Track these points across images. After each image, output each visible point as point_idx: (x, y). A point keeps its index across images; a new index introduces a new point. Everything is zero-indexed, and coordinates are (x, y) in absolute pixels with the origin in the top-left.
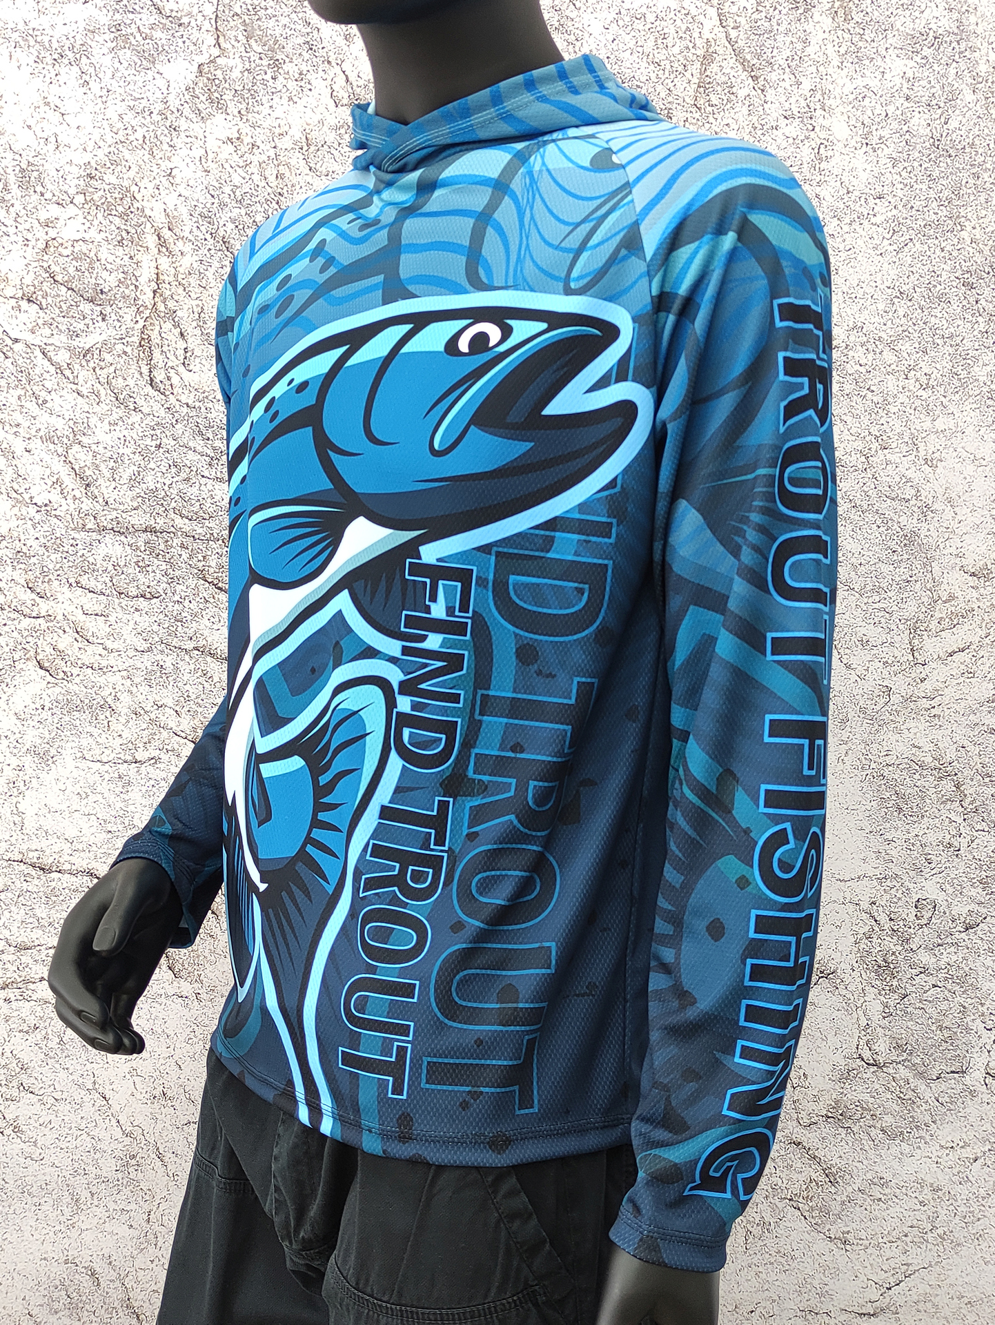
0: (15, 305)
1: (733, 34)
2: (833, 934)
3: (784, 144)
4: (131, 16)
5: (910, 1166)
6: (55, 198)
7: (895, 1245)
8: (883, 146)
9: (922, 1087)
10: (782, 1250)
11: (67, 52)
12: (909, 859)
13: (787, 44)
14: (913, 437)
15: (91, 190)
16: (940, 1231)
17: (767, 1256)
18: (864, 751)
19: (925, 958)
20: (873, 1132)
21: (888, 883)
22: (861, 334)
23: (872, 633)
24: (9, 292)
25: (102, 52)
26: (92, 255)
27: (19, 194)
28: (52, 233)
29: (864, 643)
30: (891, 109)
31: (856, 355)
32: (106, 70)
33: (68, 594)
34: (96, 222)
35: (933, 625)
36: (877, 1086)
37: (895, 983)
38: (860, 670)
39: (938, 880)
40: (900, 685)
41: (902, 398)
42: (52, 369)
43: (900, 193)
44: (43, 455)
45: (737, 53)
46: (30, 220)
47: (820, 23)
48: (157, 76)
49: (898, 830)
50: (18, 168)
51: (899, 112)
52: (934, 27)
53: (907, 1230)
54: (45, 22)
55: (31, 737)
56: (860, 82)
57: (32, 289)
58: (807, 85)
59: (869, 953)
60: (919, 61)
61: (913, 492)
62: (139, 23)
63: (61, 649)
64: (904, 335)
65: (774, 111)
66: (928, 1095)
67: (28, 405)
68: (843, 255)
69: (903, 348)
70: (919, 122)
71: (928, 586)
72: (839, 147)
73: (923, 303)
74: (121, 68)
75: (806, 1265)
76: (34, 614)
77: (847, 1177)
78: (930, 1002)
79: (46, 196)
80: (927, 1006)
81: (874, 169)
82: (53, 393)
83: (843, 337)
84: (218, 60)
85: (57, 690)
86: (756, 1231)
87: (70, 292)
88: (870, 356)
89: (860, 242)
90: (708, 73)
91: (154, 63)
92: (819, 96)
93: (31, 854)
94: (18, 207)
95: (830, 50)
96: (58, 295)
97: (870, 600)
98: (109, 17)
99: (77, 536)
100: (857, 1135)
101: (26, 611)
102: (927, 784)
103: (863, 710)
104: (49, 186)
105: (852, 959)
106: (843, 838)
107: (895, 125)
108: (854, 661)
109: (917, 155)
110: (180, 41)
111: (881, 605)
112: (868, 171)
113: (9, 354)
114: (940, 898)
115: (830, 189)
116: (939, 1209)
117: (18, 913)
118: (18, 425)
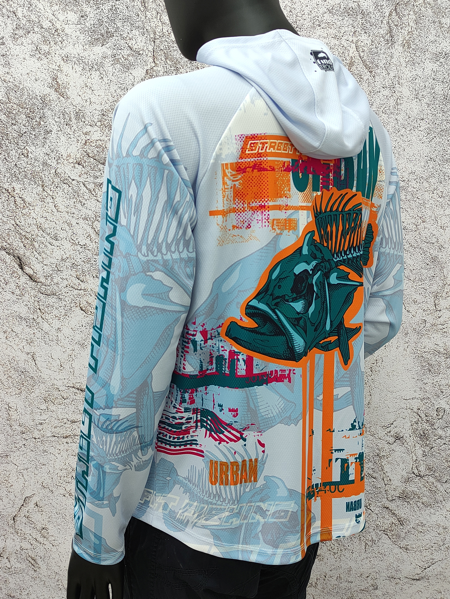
0: (73, 166)
1: (362, 54)
2: (402, 421)
3: (383, 98)
4: (120, 51)
5: (434, 518)
6: (89, 123)
7: (428, 551)
8: (423, 99)
9: (439, 486)
10: (380, 552)
11: (95, 66)
12: (434, 391)
13: (384, 58)
14: (436, 217)
15: (103, 120)
16: (447, 546)
17: (374, 554)
18: (415, 346)
19: (440, 432)
20: (419, 504)
21: (425, 401)
22: (414, 175)
23: (419, 298)
24: (71, 161)
25: (108, 65)
26: (104, 145)
27: (75, 122)
28: (88, 137)
29: (415, 302)
30: (427, 84)
31: (412, 184)
32: (110, 72)
33: (93, 281)
34: (105, 133)
35: (444, 294)
36: (420, 485)
37: (428, 442)
38: (413, 313)
39: (446, 400)
40: (430, 319)
41: (431, 201)
42: (87, 191)
43: (430, 118)
44: (83, 225)
45: (364, 62)
46: (79, 132)
47: (398, 49)
48: (129, 74)
49: (429, 379)
50: (75, 112)
51: (430, 85)
52: (445, 50)
53: (433, 545)
54: (86, 54)
55: (78, 337)
56: (414, 73)
57: (80, 159)
58: (392, 74)
59: (417, 429)
60: (439, 64)
61: (436, 240)
62: (122, 53)
63: (90, 303)
64: (432, 175)
65: (378, 85)
66: (441, 489)
67: (77, 205)
68: (407, 143)
69: (432, 181)
70: (439, 89)
71: (442, 278)
72: (405, 99)
73: (440, 162)
74: (116, 72)
75: (390, 558)
76: (79, 289)
77: (408, 522)
78: (442, 450)
79: (87, 122)
80: (442, 452)
81: (420, 108)
82: (87, 200)
83: (407, 176)
84: (155, 68)
85: (88, 319)
86: (370, 543)
87: (95, 160)
88: (418, 184)
89: (414, 138)
90: (351, 70)
91: (129, 69)
92: (397, 79)
93: (77, 384)
94: (75, 127)
95: (402, 60)
96: (90, 162)
97: (418, 284)
98: (111, 52)
99: (96, 257)
100: (412, 505)
101: (76, 287)
102: (441, 360)
103: (415, 330)
104: (87, 119)
105: (410, 432)
106: (406, 382)
107: (429, 90)
108: (411, 309)
109: (437, 101)
110: (139, 61)
111: (422, 286)
112: (417, 109)
113: (71, 185)
114: (447, 407)
115: (401, 116)
116: (446, 536)
117: (72, 408)
118: (73, 213)
